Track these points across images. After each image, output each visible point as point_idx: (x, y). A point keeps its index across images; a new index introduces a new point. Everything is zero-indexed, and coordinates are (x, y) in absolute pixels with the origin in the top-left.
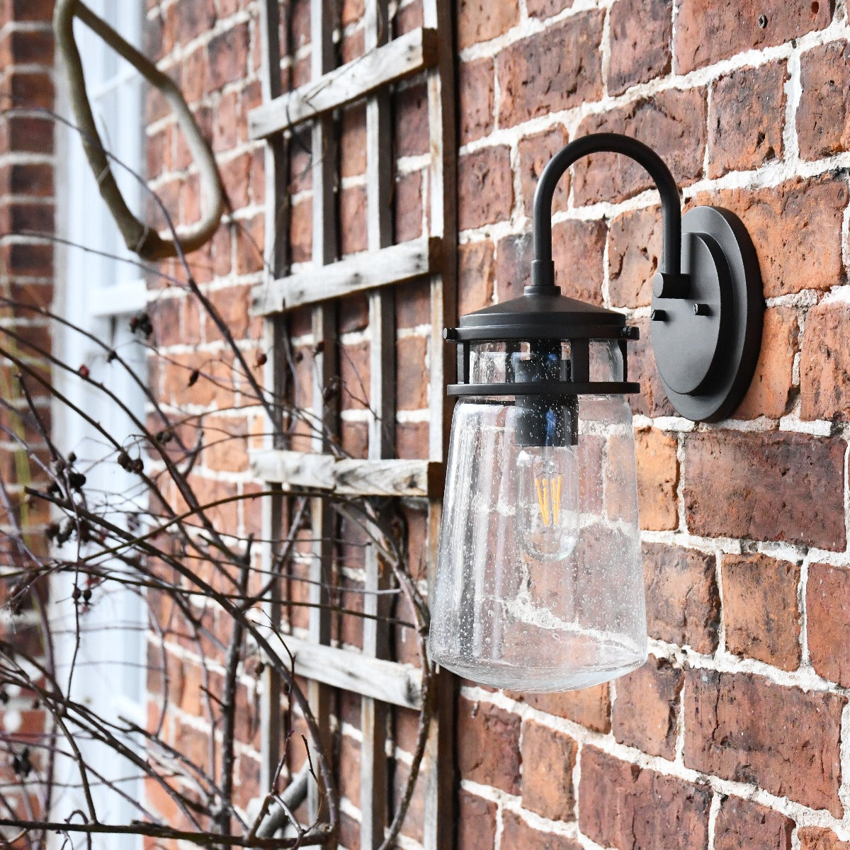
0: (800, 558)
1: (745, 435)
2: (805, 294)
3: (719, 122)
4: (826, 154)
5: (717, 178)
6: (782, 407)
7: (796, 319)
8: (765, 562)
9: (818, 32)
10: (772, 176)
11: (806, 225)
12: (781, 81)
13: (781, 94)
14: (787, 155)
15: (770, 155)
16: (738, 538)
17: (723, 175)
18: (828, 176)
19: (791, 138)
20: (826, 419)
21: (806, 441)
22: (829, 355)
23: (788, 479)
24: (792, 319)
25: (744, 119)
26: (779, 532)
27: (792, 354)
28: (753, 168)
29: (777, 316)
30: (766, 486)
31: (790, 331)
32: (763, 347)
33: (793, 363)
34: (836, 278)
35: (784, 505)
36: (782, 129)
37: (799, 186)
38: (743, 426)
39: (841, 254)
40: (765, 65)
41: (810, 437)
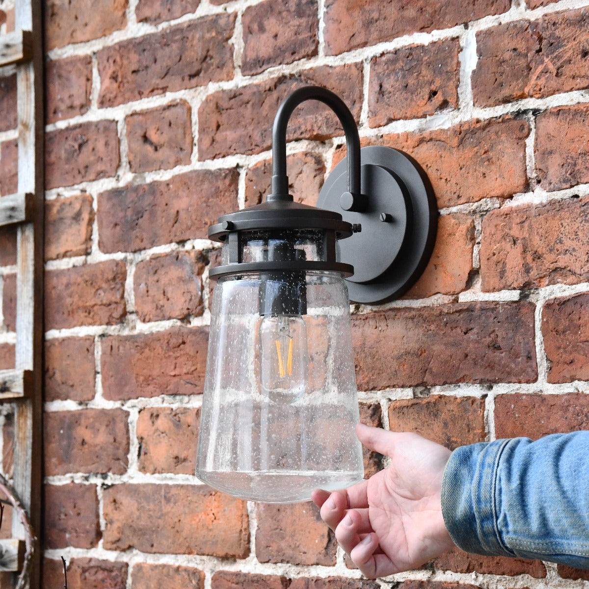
0: (485, 393)
1: (419, 310)
2: (486, 202)
3: (381, 86)
4: (506, 101)
5: (380, 126)
6: (463, 285)
7: (473, 221)
8: (443, 400)
9: (497, 16)
10: (445, 121)
11: (485, 152)
12: (456, 52)
13: (455, 61)
14: (462, 105)
15: (444, 105)
16: (410, 387)
17: (387, 124)
18: (510, 116)
19: (466, 92)
20: (514, 289)
21: (492, 306)
22: (515, 243)
23: (472, 336)
24: (469, 221)
25: (411, 81)
26: (461, 376)
27: (470, 246)
28: (424, 116)
29: (453, 221)
30: (445, 344)
31: (468, 230)
32: (437, 244)
33: (472, 252)
34: (521, 188)
35: (467, 356)
36: (457, 86)
37: (478, 125)
38: (417, 304)
39: (526, 170)
40: (435, 42)
41: (497, 303)
